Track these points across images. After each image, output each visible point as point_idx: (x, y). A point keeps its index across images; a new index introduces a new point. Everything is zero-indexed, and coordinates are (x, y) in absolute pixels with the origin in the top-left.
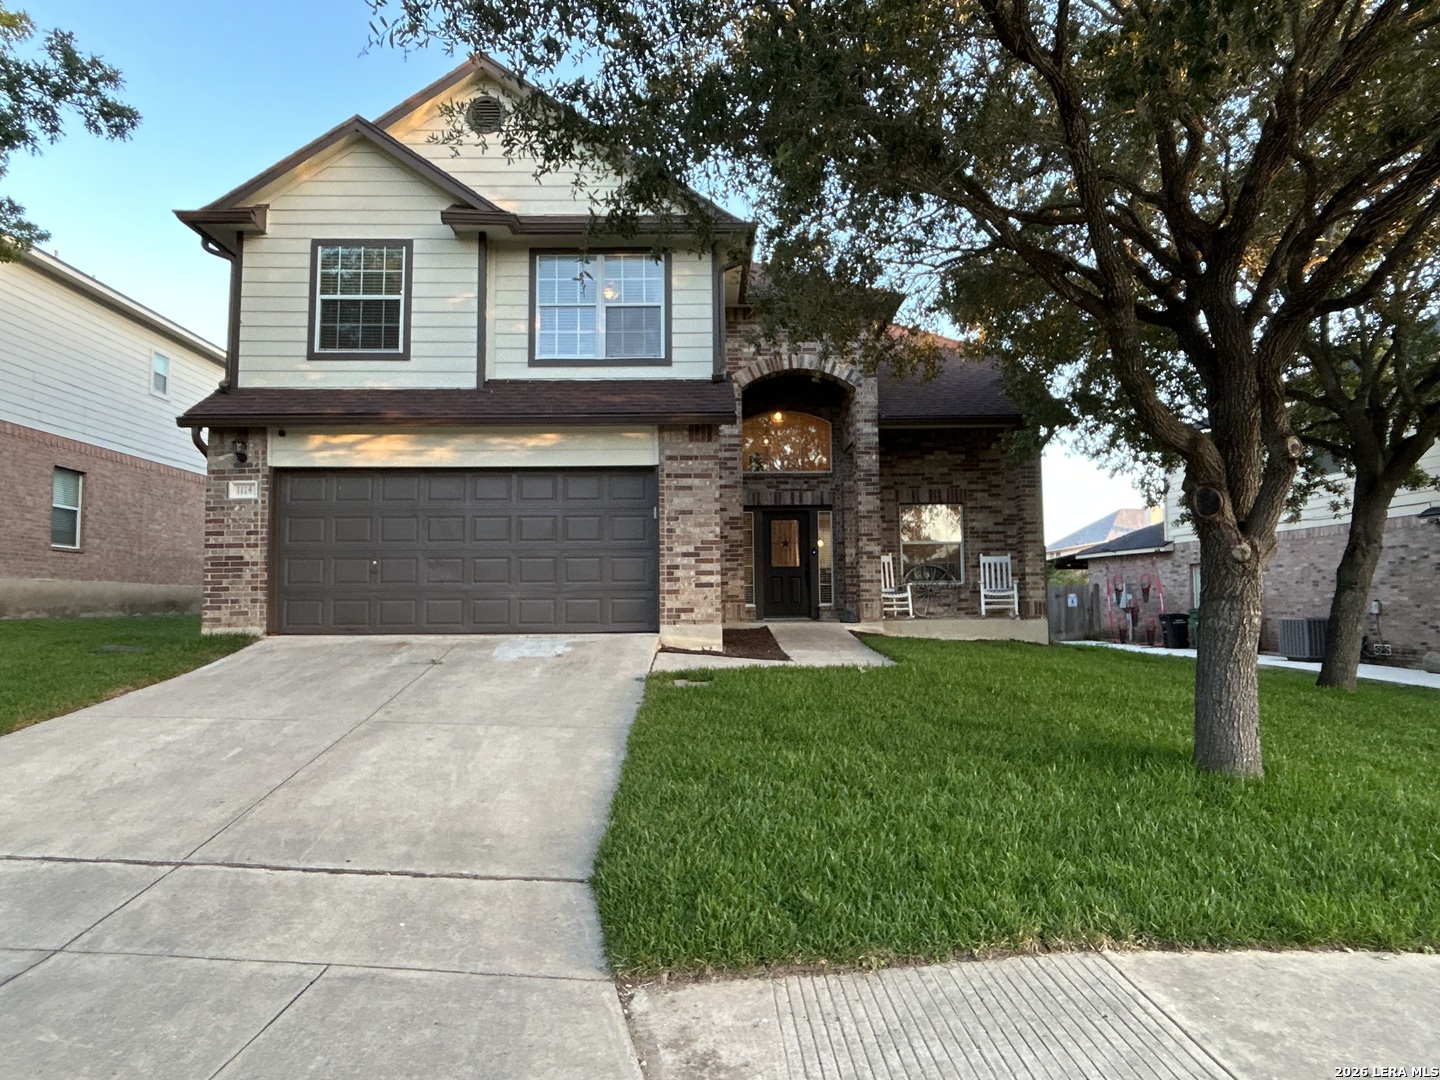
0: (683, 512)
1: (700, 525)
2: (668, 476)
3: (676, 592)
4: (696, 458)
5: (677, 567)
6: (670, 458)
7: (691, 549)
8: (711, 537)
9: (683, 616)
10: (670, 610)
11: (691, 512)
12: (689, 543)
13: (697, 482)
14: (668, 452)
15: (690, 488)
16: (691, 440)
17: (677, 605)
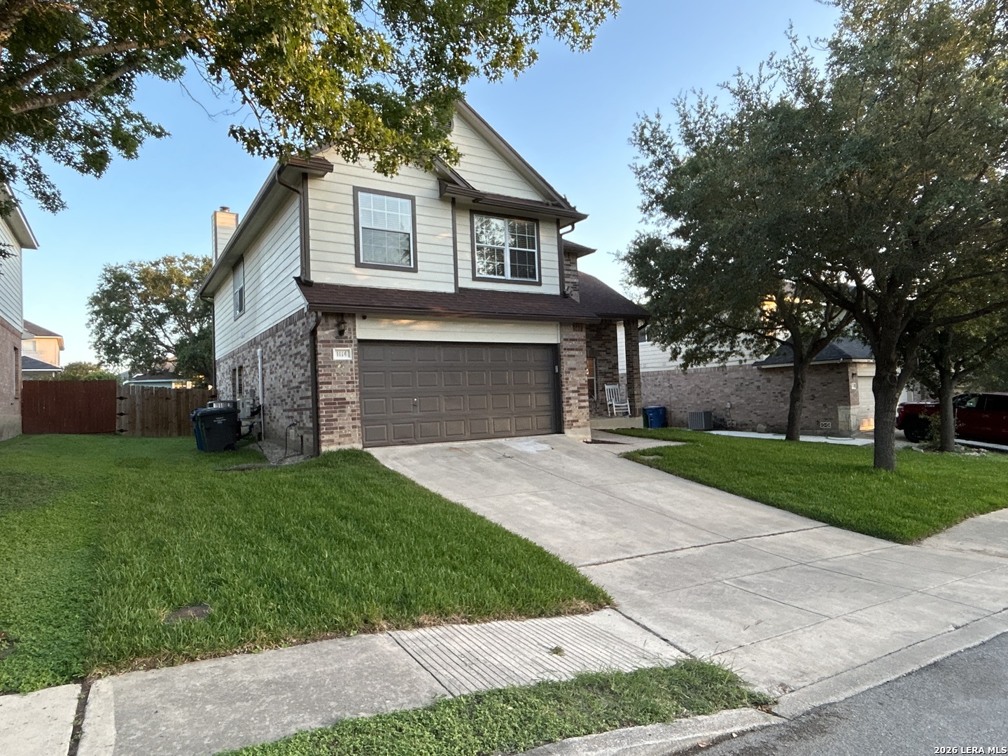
0: (572, 369)
1: (579, 376)
2: (565, 349)
3: (570, 411)
4: (576, 340)
5: (570, 398)
6: (566, 340)
7: (576, 388)
8: (584, 382)
9: (574, 424)
10: (568, 421)
11: (575, 369)
12: (574, 386)
13: (577, 353)
14: (564, 337)
15: (574, 356)
16: (574, 330)
17: (571, 419)
